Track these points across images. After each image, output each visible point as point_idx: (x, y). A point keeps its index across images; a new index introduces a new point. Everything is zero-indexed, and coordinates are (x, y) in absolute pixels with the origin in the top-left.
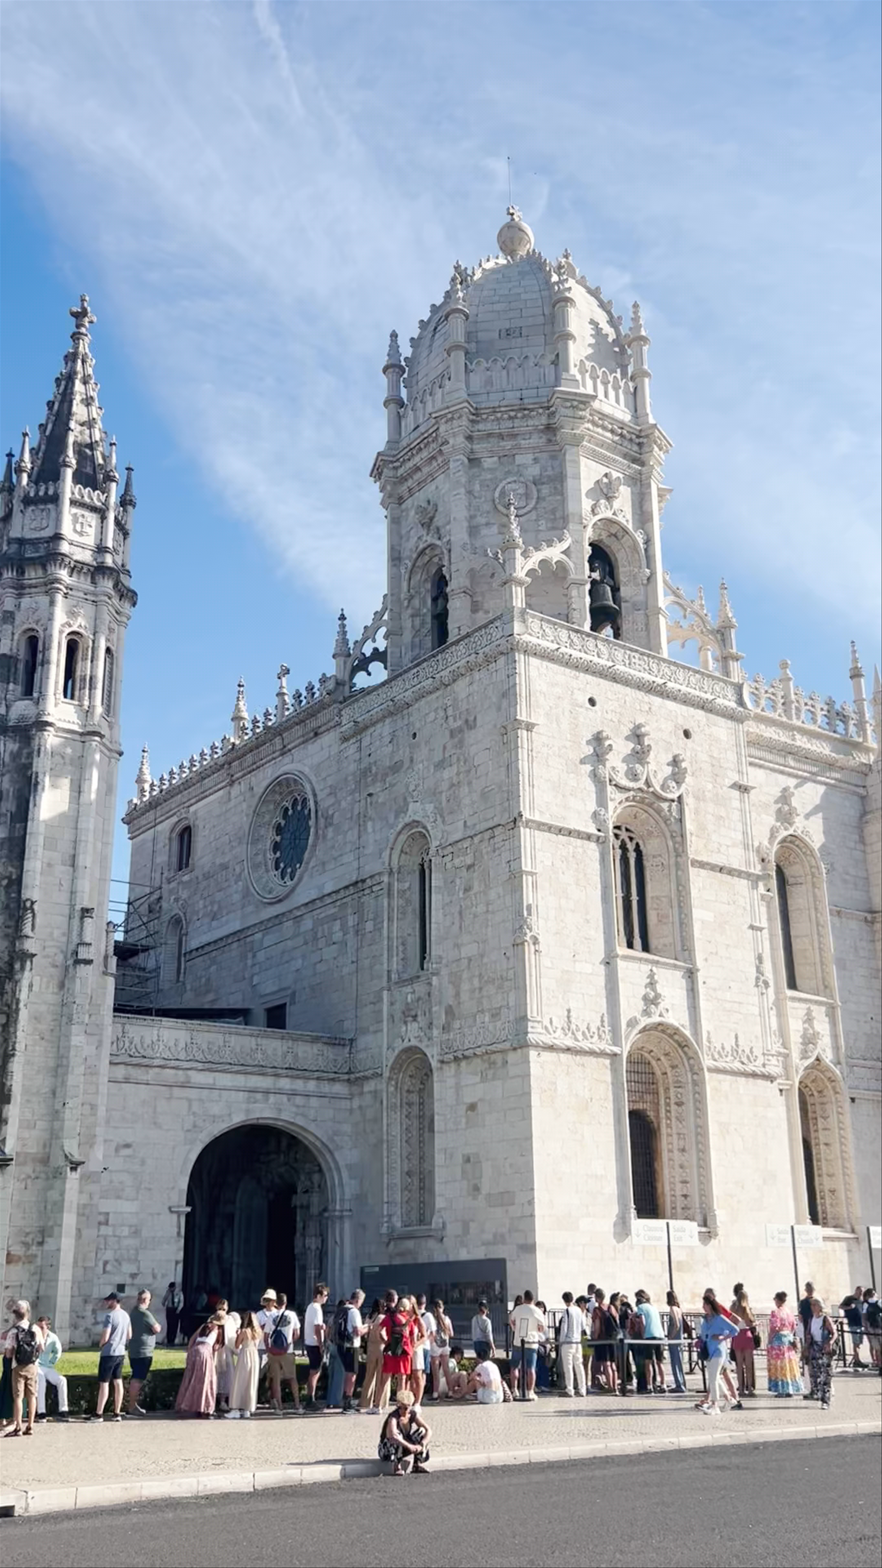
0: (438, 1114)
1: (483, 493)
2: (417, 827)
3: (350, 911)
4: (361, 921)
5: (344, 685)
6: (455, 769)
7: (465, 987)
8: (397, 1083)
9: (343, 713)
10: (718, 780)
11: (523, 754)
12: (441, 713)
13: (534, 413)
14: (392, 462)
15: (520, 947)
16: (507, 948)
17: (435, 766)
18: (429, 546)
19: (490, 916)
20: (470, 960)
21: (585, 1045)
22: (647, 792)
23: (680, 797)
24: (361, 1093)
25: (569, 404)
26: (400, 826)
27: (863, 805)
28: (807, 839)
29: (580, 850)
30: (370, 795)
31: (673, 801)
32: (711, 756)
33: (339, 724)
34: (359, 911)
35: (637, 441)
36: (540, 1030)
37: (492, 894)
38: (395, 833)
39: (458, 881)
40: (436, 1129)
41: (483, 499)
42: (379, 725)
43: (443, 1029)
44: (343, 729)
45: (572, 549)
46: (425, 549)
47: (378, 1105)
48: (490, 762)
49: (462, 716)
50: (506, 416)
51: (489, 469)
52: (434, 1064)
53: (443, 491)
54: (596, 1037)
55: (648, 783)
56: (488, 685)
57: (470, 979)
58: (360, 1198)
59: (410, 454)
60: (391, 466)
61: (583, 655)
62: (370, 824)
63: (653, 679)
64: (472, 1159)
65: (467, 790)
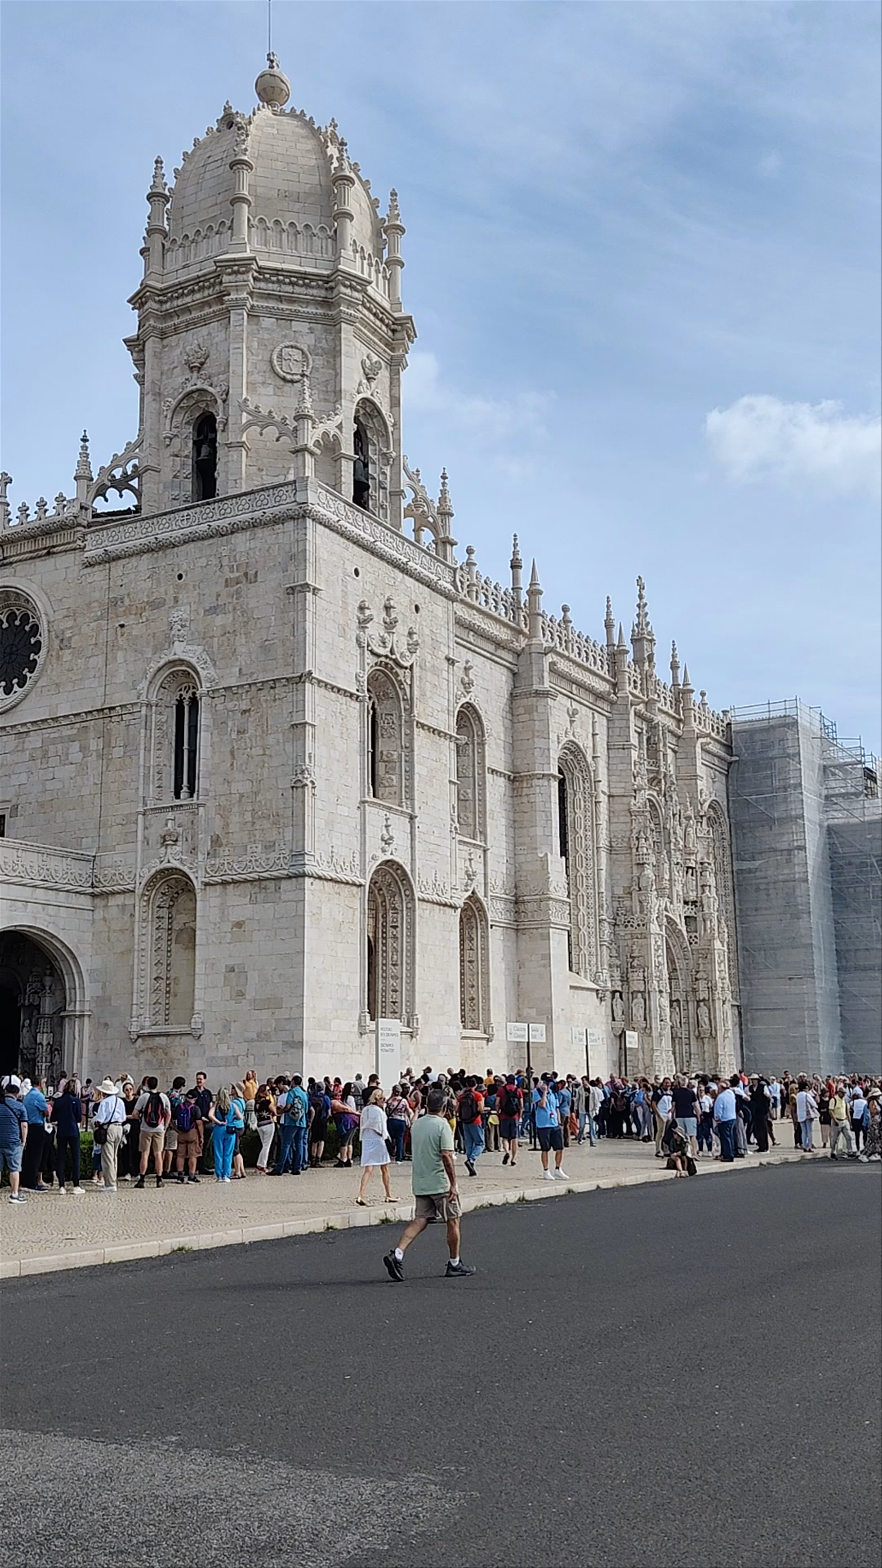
0: (200, 929)
1: (261, 352)
2: (181, 665)
3: (92, 734)
4: (107, 745)
5: (87, 509)
6: (230, 616)
7: (235, 819)
8: (149, 899)
9: (88, 537)
10: (436, 652)
11: (309, 616)
12: (215, 561)
13: (313, 284)
14: (159, 295)
15: (300, 790)
16: (285, 789)
17: (205, 611)
18: (198, 390)
19: (266, 759)
20: (242, 796)
21: (342, 876)
22: (391, 659)
23: (412, 666)
24: (106, 906)
25: (348, 283)
26: (162, 662)
27: (514, 681)
28: (477, 706)
29: (344, 707)
30: (122, 626)
31: (406, 668)
32: (432, 631)
33: (82, 549)
34: (105, 735)
35: (393, 327)
36: (313, 863)
37: (271, 740)
38: (156, 668)
39: (230, 724)
40: (197, 942)
41: (260, 357)
42: (134, 559)
43: (208, 854)
44: (86, 555)
45: (344, 425)
46: (193, 392)
47: (127, 917)
48: (273, 618)
49: (241, 569)
50: (287, 280)
51: (267, 329)
52: (197, 885)
53: (216, 339)
54: (349, 869)
55: (392, 652)
56: (274, 544)
57: (242, 814)
58: (102, 1001)
59: (180, 291)
60: (157, 298)
61: (353, 528)
62: (120, 654)
63: (399, 557)
64: (236, 970)
65: (243, 641)
